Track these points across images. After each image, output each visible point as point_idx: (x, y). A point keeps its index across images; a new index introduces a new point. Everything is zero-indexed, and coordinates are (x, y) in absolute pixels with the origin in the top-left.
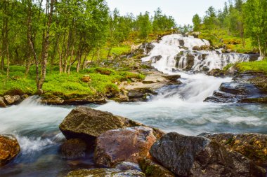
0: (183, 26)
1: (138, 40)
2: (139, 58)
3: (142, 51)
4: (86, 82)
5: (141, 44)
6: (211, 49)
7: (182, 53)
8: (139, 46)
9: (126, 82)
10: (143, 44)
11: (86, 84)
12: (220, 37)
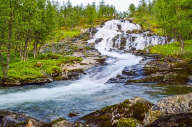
0: (122, 12)
1: (86, 25)
2: (86, 40)
3: (88, 35)
4: (38, 67)
5: (88, 28)
6: (140, 32)
7: (118, 36)
8: (87, 30)
9: (69, 64)
10: (90, 29)
11: (38, 68)
12: (149, 22)
